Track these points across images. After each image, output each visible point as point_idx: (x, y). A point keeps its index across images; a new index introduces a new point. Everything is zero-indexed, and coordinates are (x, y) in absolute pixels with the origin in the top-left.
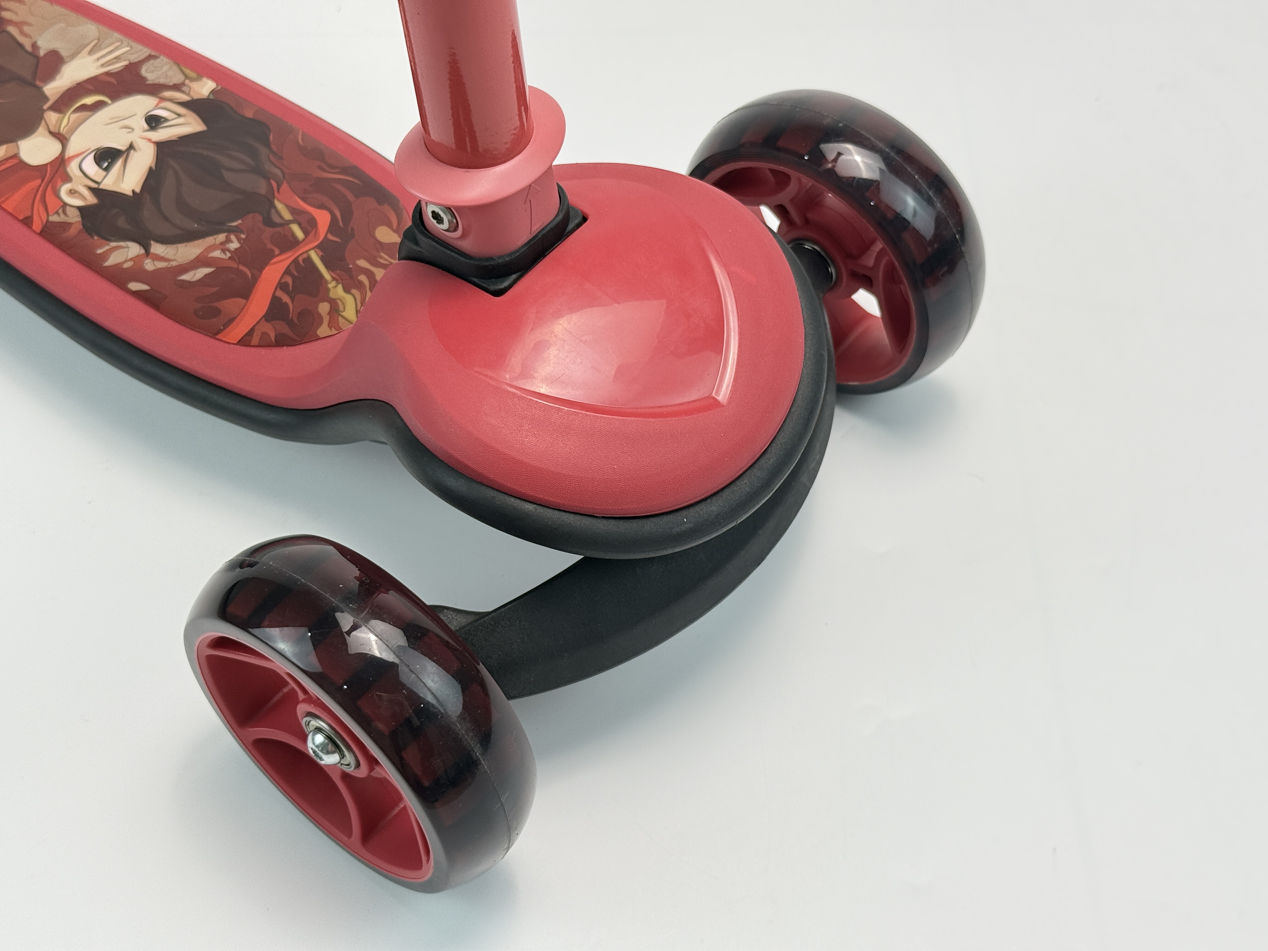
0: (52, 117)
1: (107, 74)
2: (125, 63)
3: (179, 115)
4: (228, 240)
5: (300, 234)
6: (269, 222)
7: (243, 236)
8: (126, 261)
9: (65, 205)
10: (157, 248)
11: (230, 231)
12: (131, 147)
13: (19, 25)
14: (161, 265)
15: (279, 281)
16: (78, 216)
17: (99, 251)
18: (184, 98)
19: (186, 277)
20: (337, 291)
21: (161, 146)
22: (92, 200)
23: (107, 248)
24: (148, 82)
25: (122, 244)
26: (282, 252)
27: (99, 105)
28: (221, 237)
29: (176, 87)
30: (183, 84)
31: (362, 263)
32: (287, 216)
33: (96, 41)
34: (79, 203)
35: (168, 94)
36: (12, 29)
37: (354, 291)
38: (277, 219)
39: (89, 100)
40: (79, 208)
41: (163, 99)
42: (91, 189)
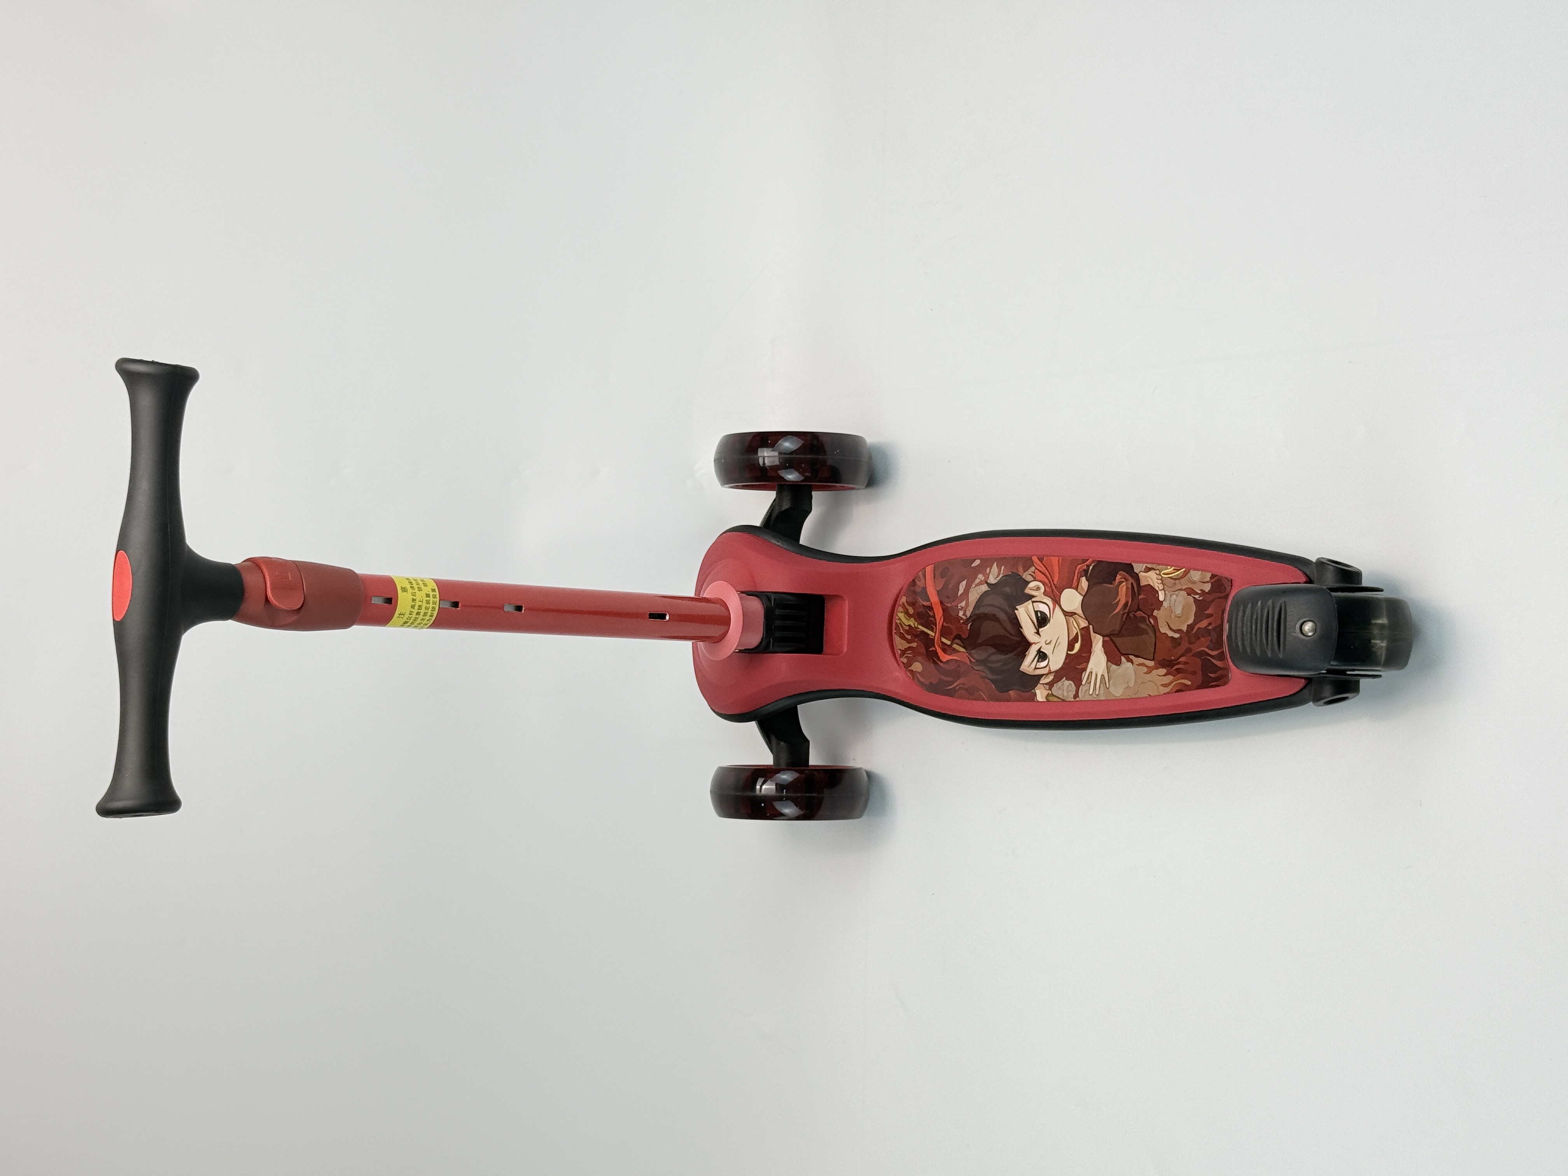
0: (1084, 624)
1: (1085, 669)
2: (1083, 683)
3: (1036, 668)
4: (964, 614)
5: (944, 640)
6: (958, 637)
7: (962, 621)
8: (990, 571)
9: (1035, 580)
10: (984, 588)
11: (968, 620)
12: (1038, 633)
13: (1150, 670)
14: (977, 581)
15: (933, 611)
16: (1026, 578)
17: (1003, 567)
18: (1043, 681)
19: (964, 583)
20: (912, 622)
21: (1028, 645)
22: (1027, 591)
23: (1002, 572)
24: (1064, 679)
25: (998, 579)
26: (943, 625)
27: (1071, 646)
28: (968, 614)
29: (1051, 685)
30: (1050, 689)
31: (914, 645)
32: (955, 646)
33: (1107, 687)
34: (1032, 585)
35: (1051, 678)
36: (1151, 663)
37: (907, 628)
38: (957, 641)
39: (1077, 646)
40: (1028, 583)
41: (1050, 673)
42: (1033, 597)
